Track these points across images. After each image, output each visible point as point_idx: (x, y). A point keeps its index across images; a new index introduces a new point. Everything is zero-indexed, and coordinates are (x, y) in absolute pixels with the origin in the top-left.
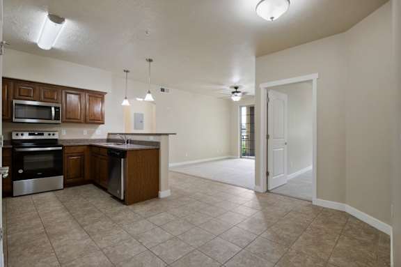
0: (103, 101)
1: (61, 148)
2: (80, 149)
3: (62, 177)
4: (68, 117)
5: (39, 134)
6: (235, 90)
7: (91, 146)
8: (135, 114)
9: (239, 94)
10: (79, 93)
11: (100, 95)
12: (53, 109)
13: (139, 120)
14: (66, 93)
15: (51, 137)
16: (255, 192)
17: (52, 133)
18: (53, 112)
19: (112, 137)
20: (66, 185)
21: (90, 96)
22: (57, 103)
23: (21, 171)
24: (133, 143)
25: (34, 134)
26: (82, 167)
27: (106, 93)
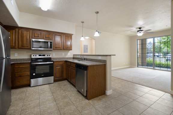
0: (71, 39)
1: (52, 62)
2: (61, 63)
3: (53, 77)
4: (56, 47)
5: (43, 56)
6: (139, 30)
7: (66, 61)
8: (84, 45)
9: (142, 32)
10: (60, 35)
11: (70, 35)
12: (49, 43)
13: (86, 48)
14: (55, 35)
15: (49, 57)
16: (171, 95)
17: (49, 55)
18: (49, 45)
19: (75, 56)
20: (55, 81)
21: (65, 36)
22: (51, 40)
23: (34, 74)
24: (87, 60)
25: (41, 56)
26: (62, 72)
27: (73, 34)
